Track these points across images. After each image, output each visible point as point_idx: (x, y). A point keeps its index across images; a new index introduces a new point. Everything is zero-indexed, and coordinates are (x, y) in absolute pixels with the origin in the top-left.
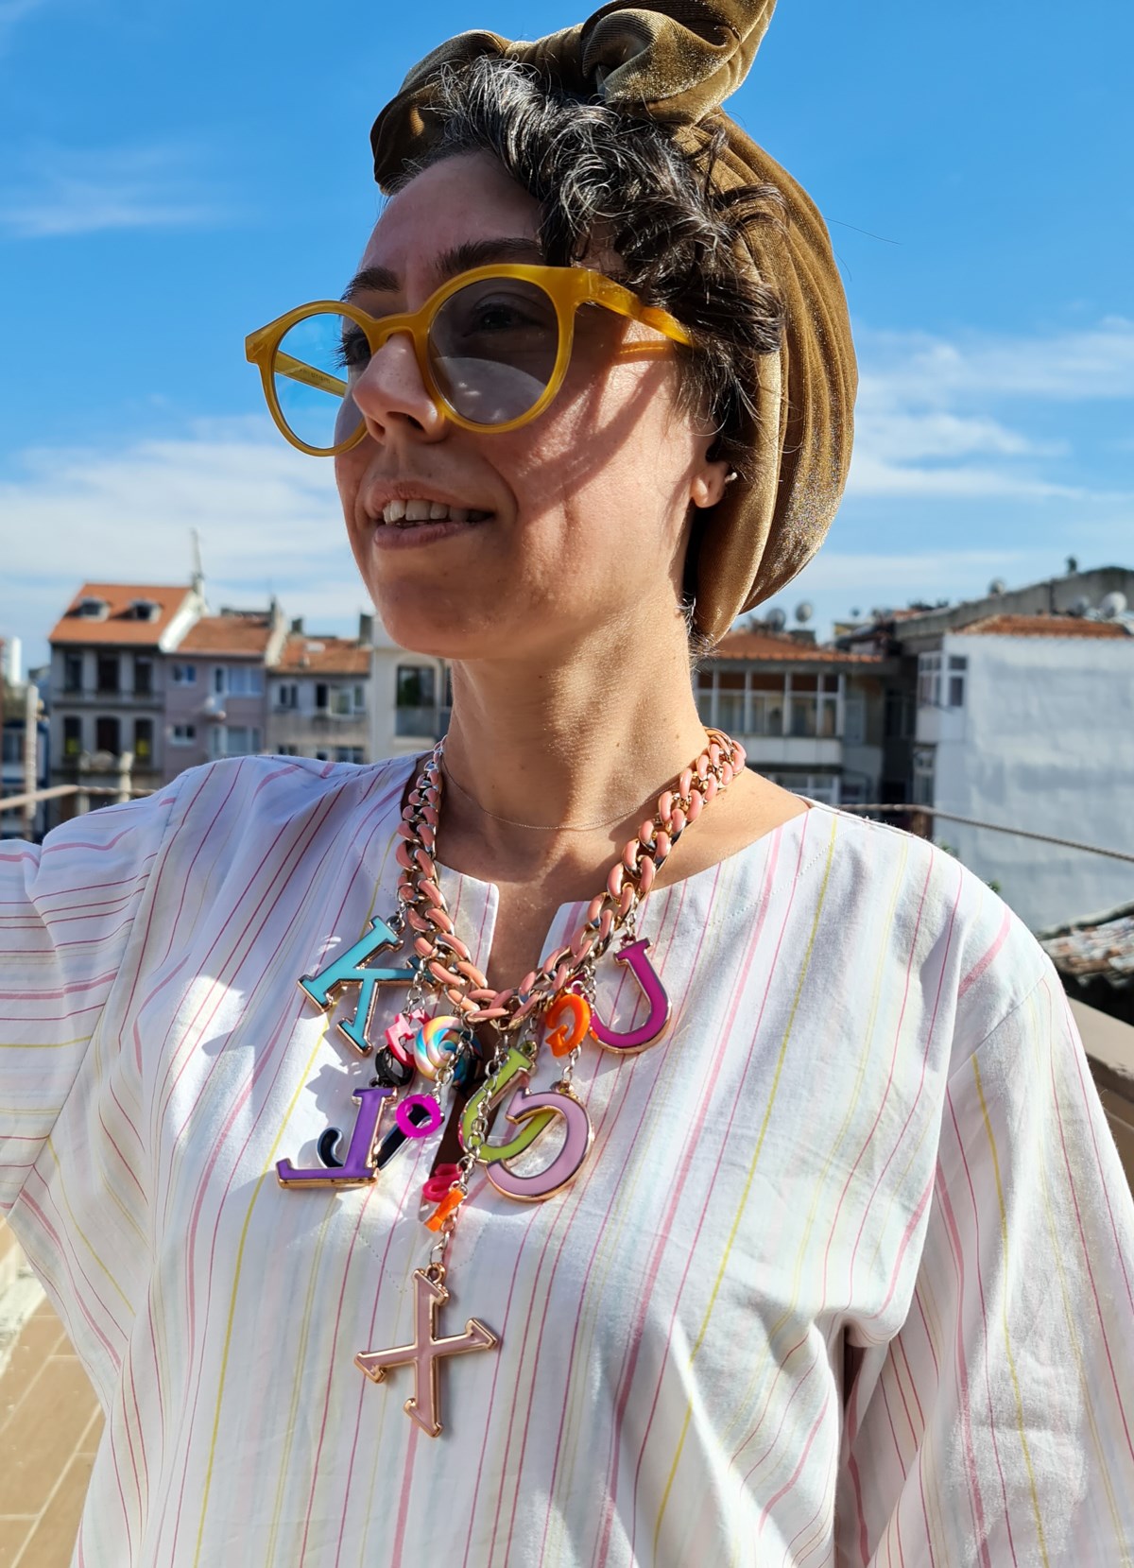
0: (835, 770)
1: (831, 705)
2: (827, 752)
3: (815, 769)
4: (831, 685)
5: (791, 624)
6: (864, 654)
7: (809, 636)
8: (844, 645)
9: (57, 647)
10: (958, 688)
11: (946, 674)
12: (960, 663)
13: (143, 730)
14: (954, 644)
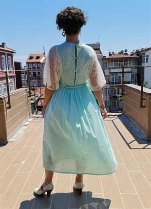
0: (130, 72)
1: (130, 63)
2: (130, 70)
3: (128, 72)
4: (130, 61)
5: (124, 53)
6: (135, 56)
7: (127, 54)
8: (131, 55)
9: (27, 63)
10: (147, 59)
11: (146, 58)
12: (148, 56)
13: (39, 73)
14: (147, 53)
